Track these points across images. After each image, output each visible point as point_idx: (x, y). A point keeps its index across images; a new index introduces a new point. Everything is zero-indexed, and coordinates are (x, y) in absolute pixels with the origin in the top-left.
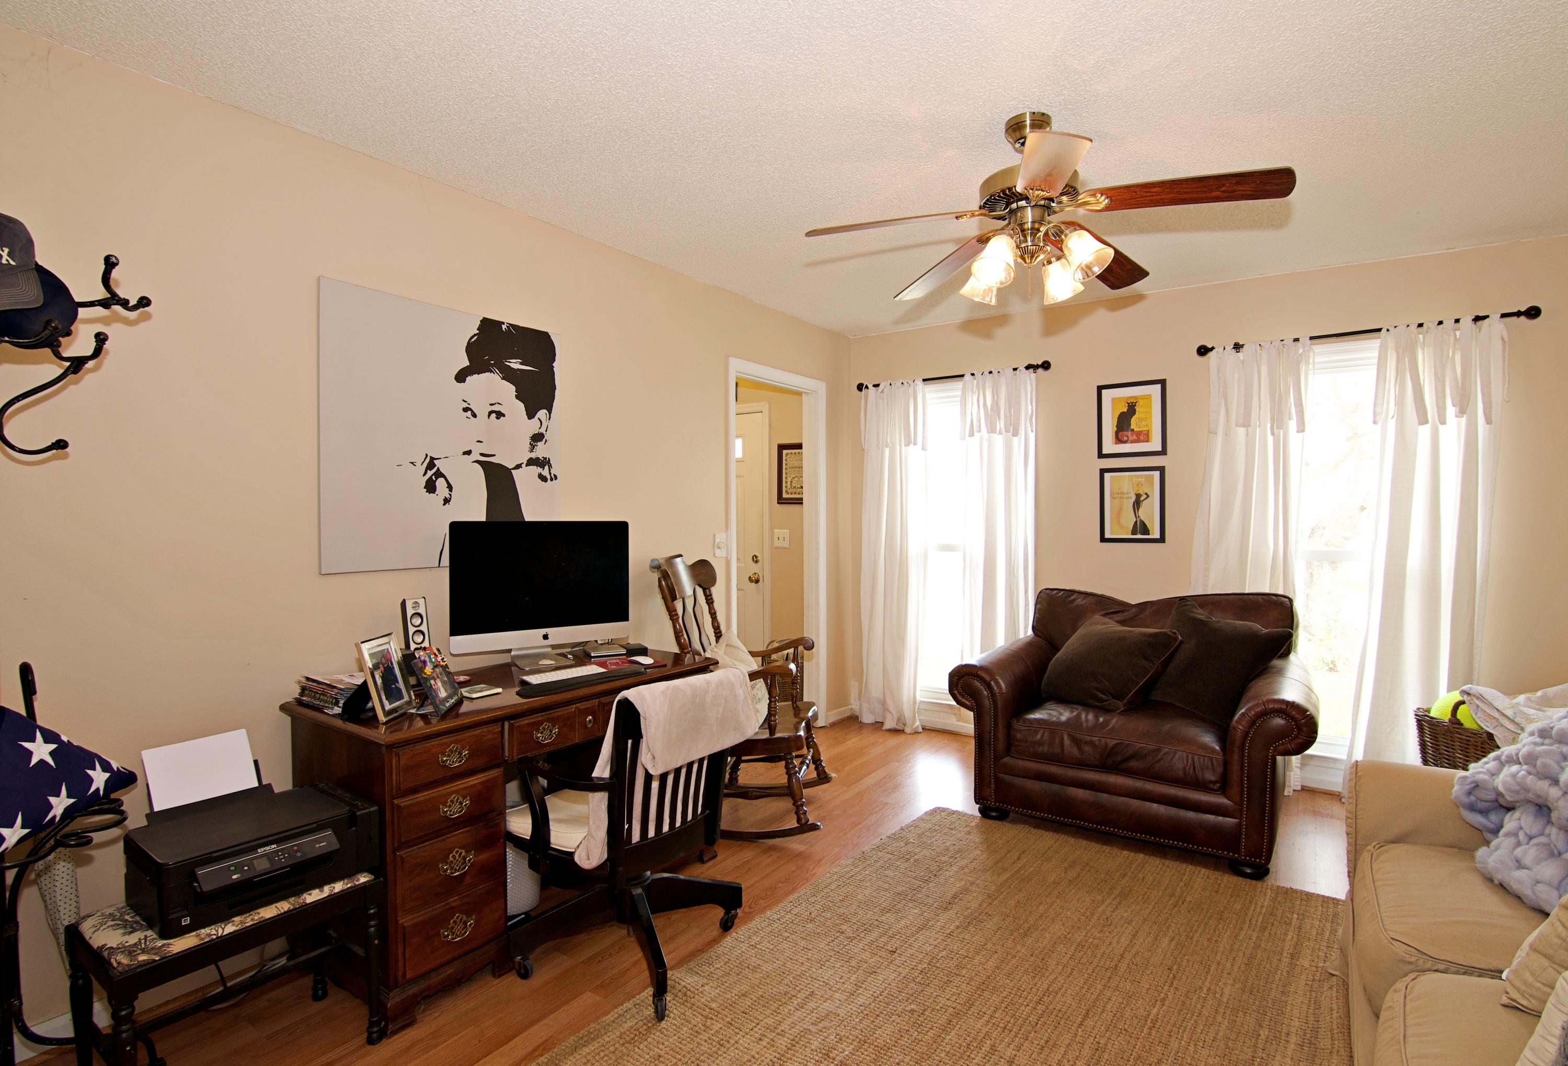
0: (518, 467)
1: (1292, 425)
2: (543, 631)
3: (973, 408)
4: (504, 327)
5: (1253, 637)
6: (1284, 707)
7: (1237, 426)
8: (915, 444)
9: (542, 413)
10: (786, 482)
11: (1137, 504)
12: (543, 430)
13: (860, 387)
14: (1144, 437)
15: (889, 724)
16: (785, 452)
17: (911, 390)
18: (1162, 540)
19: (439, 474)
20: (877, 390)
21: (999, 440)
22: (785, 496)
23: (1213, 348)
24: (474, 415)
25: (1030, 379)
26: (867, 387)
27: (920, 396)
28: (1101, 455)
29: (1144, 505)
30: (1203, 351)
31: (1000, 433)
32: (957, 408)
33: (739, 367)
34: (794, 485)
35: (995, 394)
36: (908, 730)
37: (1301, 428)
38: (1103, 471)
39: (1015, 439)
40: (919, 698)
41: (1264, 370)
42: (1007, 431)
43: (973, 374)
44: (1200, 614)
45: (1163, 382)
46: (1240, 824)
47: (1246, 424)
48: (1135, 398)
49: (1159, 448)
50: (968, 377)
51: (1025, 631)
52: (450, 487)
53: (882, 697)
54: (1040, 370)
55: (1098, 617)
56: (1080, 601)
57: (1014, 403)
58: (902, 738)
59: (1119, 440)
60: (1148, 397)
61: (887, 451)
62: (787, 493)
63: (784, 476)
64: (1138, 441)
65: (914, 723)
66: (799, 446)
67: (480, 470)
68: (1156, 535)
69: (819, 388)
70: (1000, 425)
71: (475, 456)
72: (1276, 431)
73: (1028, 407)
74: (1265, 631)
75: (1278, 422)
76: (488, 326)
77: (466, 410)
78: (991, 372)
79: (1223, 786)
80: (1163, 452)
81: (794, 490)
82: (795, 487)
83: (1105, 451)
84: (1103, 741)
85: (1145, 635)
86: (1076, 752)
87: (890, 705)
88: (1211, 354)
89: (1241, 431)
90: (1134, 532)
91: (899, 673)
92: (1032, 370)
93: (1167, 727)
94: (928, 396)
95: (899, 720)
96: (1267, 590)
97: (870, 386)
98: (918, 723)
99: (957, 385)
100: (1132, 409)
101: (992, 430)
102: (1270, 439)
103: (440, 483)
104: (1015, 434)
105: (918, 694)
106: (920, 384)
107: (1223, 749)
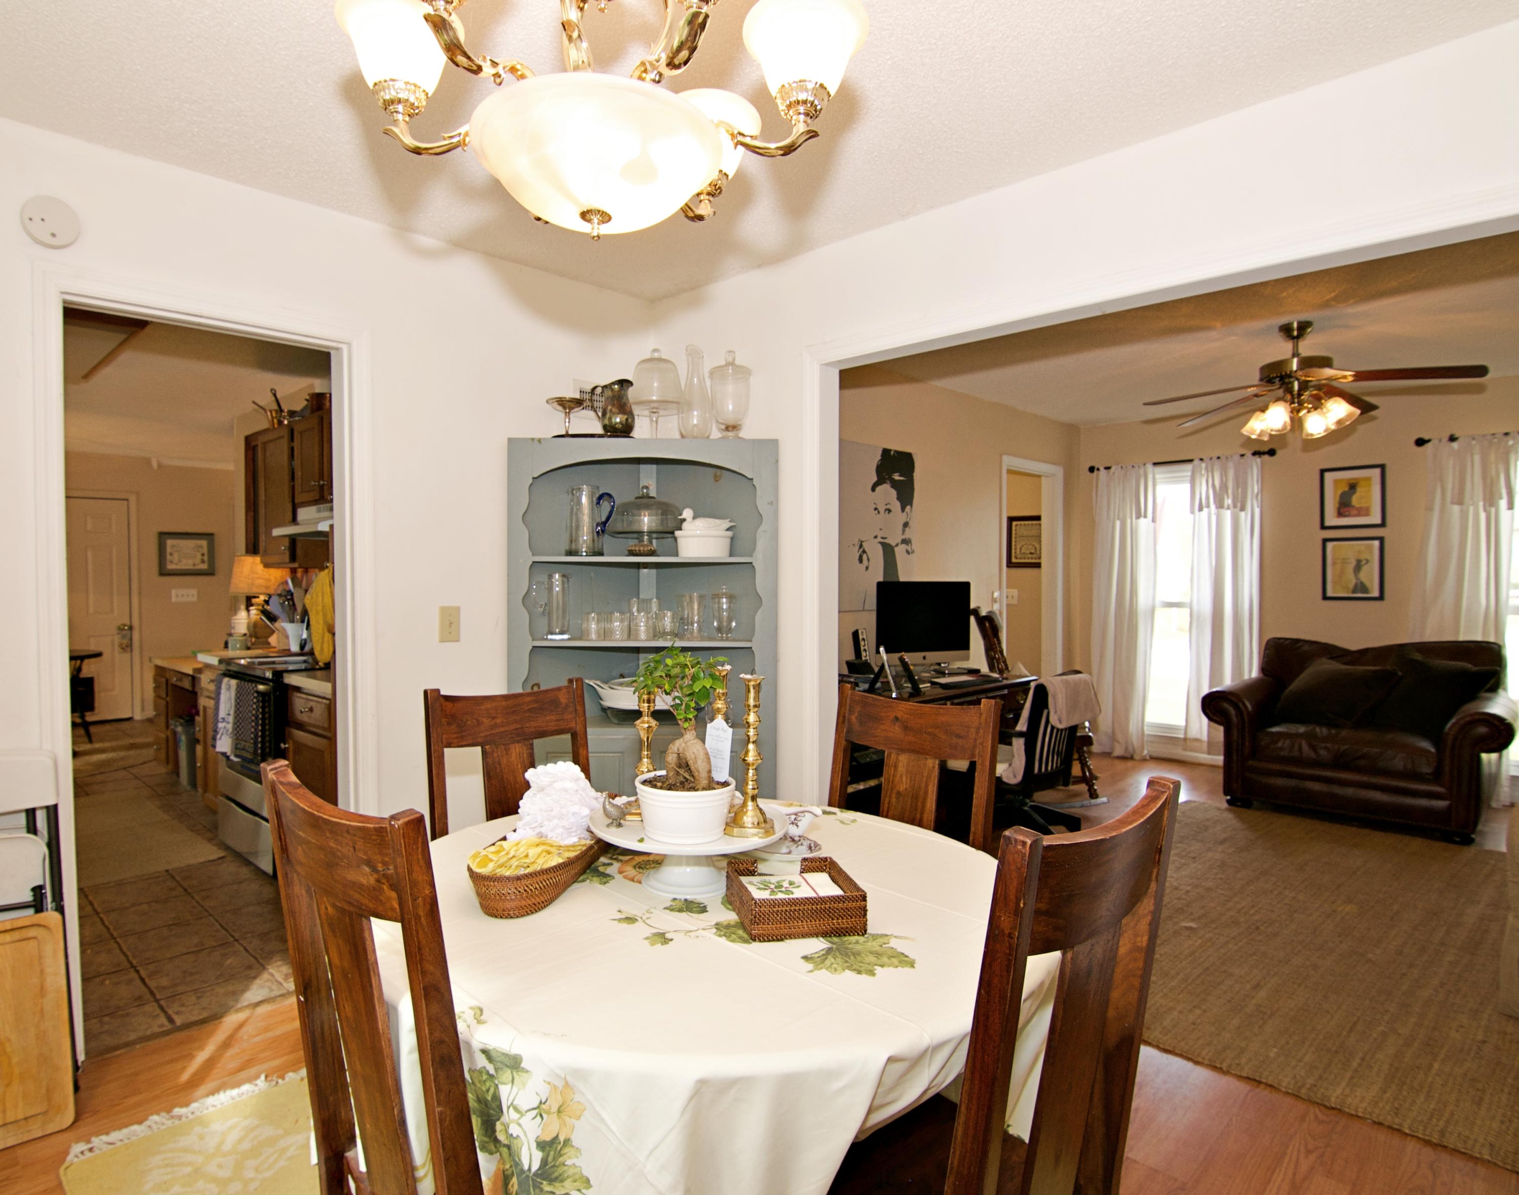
0: (897, 545)
1: (1503, 503)
2: (923, 654)
3: (1203, 488)
4: (892, 453)
5: (1465, 673)
6: (1486, 717)
7: (1453, 503)
8: (1145, 517)
9: (908, 508)
10: (1016, 549)
11: (1358, 567)
12: (908, 520)
13: (1092, 469)
14: (1366, 512)
15: (1118, 751)
16: (1014, 523)
17: (1142, 471)
18: (1381, 597)
19: (864, 552)
20: (1108, 473)
21: (1227, 515)
22: (1014, 560)
23: (1428, 441)
24: (879, 513)
25: (1257, 464)
26: (1098, 469)
27: (1150, 477)
28: (1323, 527)
29: (1365, 569)
30: (1420, 442)
31: (1228, 508)
32: (1187, 487)
33: (1009, 461)
34: (1023, 551)
35: (1224, 474)
36: (1137, 757)
37: (1511, 506)
38: (1325, 541)
39: (1243, 514)
40: (1147, 732)
41: (1477, 458)
42: (1235, 506)
43: (1201, 459)
44: (1418, 657)
45: (1382, 467)
46: (1450, 806)
47: (1460, 502)
48: (1356, 479)
49: (1378, 521)
50: (1196, 462)
51: (1252, 671)
52: (868, 560)
53: (1110, 731)
54: (1266, 457)
55: (1324, 660)
56: (1306, 648)
57: (1241, 483)
58: (1130, 764)
59: (1340, 514)
60: (1368, 479)
61: (1118, 523)
62: (1016, 558)
63: (1013, 543)
64: (1358, 515)
65: (1142, 751)
66: (1038, 518)
67: (880, 547)
68: (1376, 593)
69: (1059, 471)
70: (1228, 501)
71: (879, 539)
72: (1488, 508)
73: (1254, 487)
74: (1475, 669)
75: (1491, 500)
76: (886, 452)
77: (876, 509)
78: (1219, 458)
79: (1436, 777)
80: (1383, 524)
81: (1024, 556)
82: (1024, 553)
83: (1327, 524)
84: (1336, 747)
85: (1368, 671)
86: (1313, 755)
87: (1119, 736)
88: (1429, 446)
89: (1456, 508)
90: (1354, 591)
91: (1127, 710)
92: (1257, 456)
93: (1389, 736)
94: (1157, 476)
95: (1126, 749)
96: (1479, 638)
97: (1102, 469)
98: (1145, 752)
99: (1188, 467)
100: (1353, 486)
101: (1220, 505)
102: (1483, 516)
103: (865, 557)
104: (1243, 509)
105: (1145, 728)
106: (1150, 467)
107: (1438, 749)
